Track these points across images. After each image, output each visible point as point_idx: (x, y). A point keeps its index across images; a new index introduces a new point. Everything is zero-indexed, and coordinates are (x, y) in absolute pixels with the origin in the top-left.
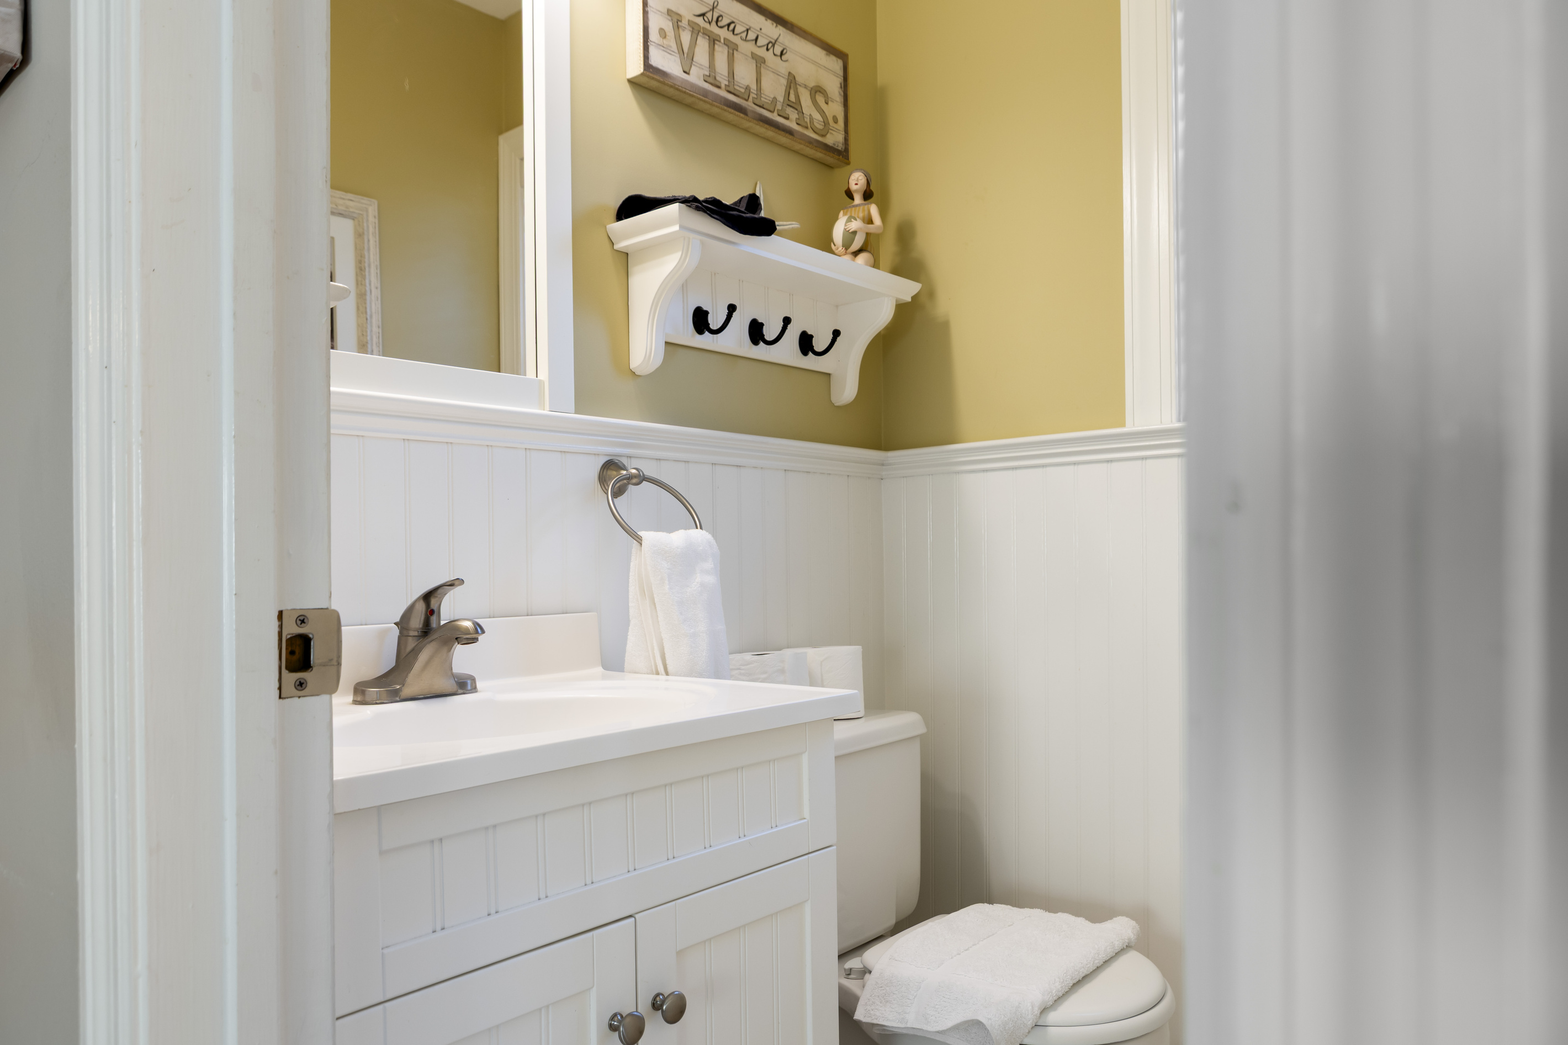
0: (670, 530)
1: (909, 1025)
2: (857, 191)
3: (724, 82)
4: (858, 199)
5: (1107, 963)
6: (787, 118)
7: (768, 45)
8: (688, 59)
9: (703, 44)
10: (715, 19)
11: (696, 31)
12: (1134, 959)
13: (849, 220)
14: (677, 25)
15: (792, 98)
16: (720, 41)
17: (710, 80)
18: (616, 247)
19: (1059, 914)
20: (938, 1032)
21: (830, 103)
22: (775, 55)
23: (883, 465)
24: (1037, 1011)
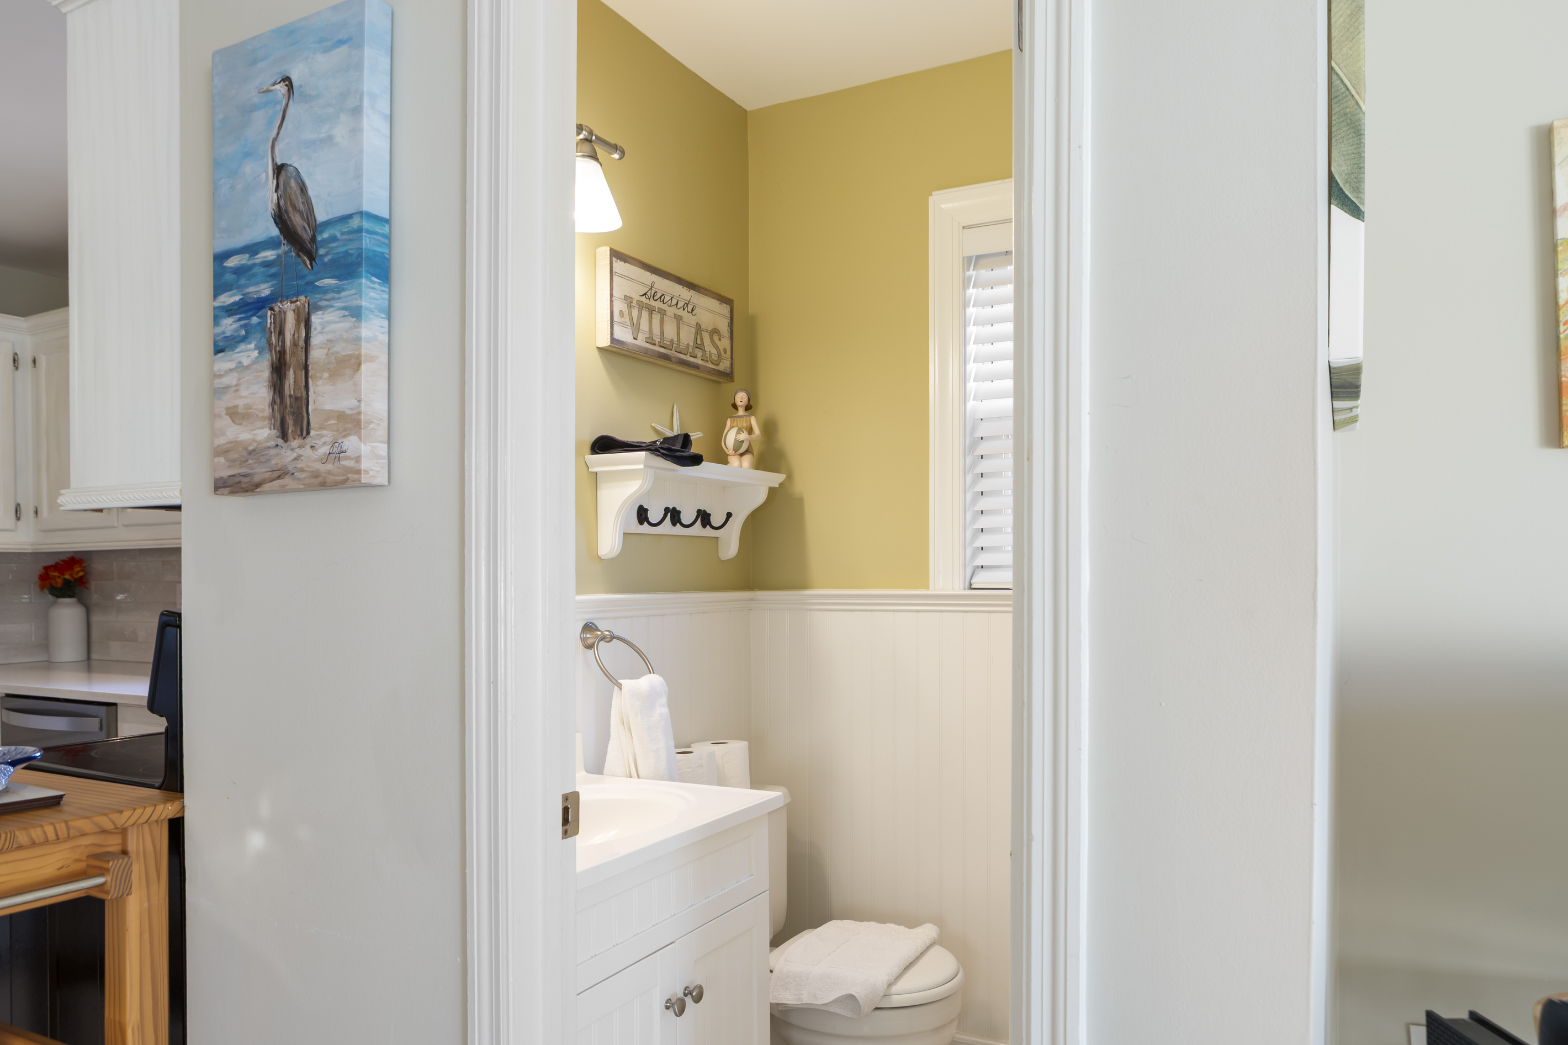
0: (638, 677)
1: (804, 1002)
2: (741, 406)
3: (657, 340)
4: (741, 412)
5: (922, 954)
6: (695, 357)
7: (684, 306)
8: (636, 328)
9: (645, 314)
10: (652, 296)
11: (641, 306)
12: (937, 951)
13: (738, 433)
14: (630, 307)
15: (699, 342)
16: (655, 311)
17: (649, 341)
18: (590, 470)
19: (887, 924)
20: (823, 1004)
21: (722, 339)
22: (688, 312)
23: (752, 600)
24: (885, 986)
